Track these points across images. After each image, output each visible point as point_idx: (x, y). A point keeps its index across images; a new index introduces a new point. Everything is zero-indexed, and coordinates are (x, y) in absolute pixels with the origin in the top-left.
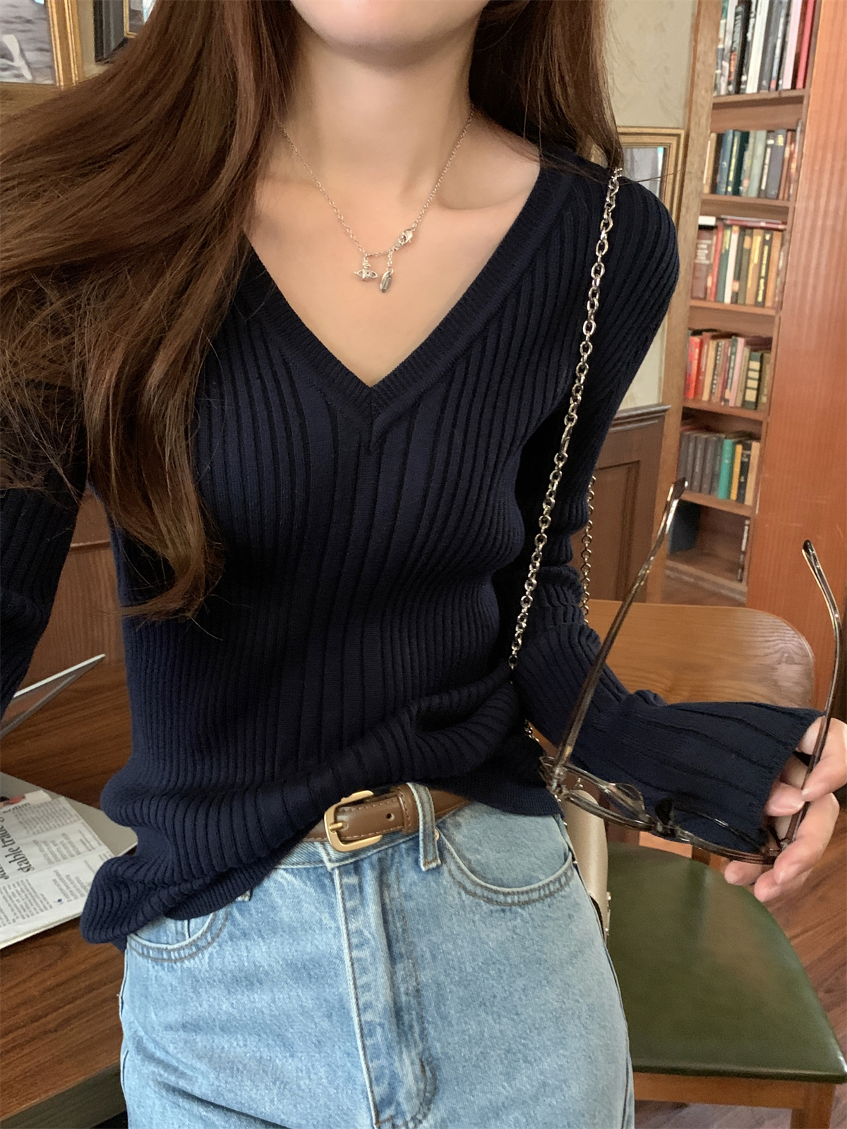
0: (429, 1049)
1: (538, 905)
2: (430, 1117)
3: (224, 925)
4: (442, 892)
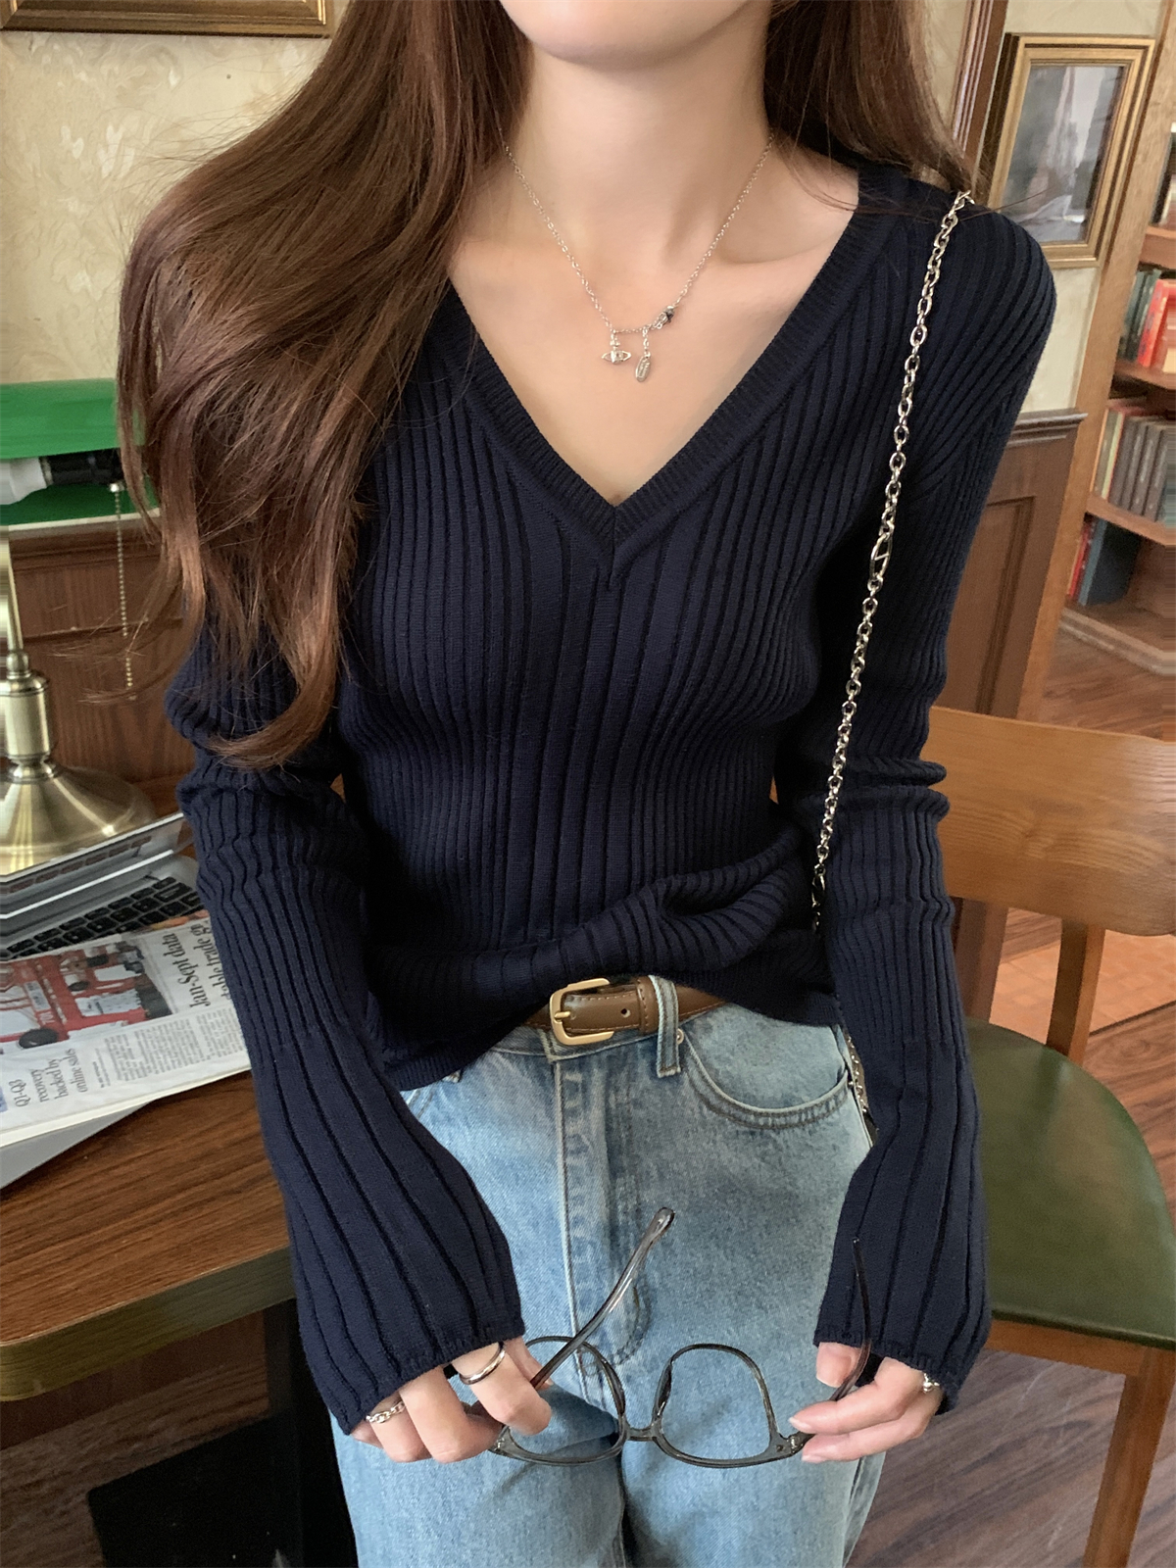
0: (645, 1276)
1: (797, 1131)
2: (639, 1352)
3: (427, 1105)
4: (679, 1103)
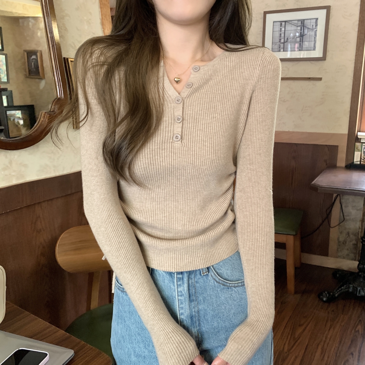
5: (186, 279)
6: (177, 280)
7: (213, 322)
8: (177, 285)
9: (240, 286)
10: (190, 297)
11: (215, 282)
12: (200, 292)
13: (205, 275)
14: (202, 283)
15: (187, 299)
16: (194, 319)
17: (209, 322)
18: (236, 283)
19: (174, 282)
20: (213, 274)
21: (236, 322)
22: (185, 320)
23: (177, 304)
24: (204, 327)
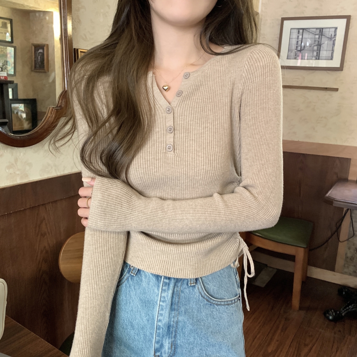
5: (172, 285)
6: (163, 284)
7: (190, 337)
8: (162, 289)
9: (222, 305)
10: (172, 305)
11: (200, 296)
12: (183, 302)
13: (192, 286)
14: (187, 293)
15: (169, 307)
16: (171, 329)
17: (186, 336)
18: (219, 301)
19: (159, 286)
20: (200, 287)
21: (212, 342)
22: (162, 328)
23: (158, 309)
24: (180, 340)
